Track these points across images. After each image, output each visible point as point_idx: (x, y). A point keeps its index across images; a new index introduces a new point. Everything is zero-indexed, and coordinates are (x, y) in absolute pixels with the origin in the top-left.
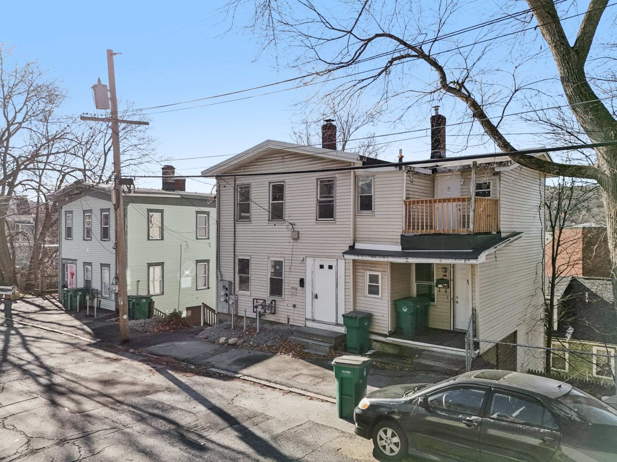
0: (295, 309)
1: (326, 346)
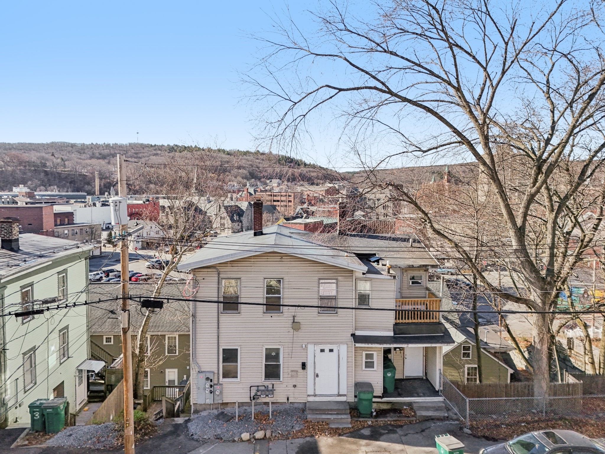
0: (296, 388)
1: (347, 418)
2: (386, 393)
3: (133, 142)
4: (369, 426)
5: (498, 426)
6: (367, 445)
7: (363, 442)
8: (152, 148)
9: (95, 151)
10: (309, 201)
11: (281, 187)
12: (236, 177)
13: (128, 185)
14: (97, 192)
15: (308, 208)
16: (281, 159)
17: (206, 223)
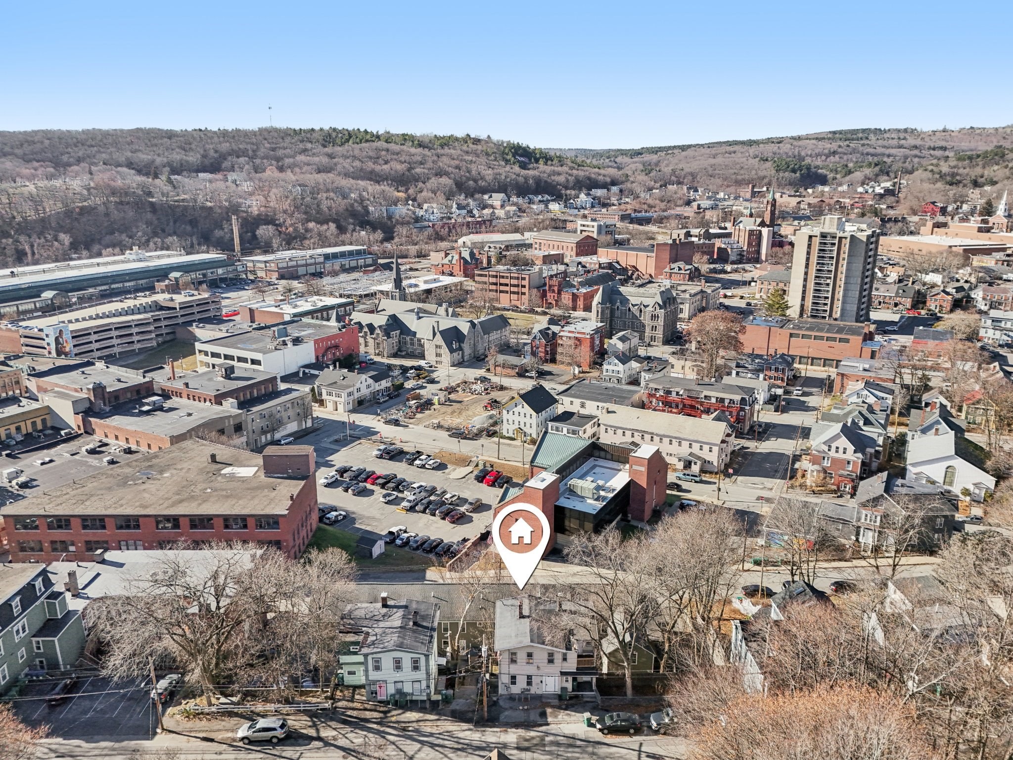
1: (557, 701)
2: (573, 690)
4: (565, 704)
5: (610, 706)
7: (562, 711)
8: (297, 137)
9: (207, 146)
10: (550, 286)
11: (508, 208)
12: (434, 192)
13: (276, 225)
14: (237, 248)
15: (549, 329)
16: (507, 151)
17: (416, 347)
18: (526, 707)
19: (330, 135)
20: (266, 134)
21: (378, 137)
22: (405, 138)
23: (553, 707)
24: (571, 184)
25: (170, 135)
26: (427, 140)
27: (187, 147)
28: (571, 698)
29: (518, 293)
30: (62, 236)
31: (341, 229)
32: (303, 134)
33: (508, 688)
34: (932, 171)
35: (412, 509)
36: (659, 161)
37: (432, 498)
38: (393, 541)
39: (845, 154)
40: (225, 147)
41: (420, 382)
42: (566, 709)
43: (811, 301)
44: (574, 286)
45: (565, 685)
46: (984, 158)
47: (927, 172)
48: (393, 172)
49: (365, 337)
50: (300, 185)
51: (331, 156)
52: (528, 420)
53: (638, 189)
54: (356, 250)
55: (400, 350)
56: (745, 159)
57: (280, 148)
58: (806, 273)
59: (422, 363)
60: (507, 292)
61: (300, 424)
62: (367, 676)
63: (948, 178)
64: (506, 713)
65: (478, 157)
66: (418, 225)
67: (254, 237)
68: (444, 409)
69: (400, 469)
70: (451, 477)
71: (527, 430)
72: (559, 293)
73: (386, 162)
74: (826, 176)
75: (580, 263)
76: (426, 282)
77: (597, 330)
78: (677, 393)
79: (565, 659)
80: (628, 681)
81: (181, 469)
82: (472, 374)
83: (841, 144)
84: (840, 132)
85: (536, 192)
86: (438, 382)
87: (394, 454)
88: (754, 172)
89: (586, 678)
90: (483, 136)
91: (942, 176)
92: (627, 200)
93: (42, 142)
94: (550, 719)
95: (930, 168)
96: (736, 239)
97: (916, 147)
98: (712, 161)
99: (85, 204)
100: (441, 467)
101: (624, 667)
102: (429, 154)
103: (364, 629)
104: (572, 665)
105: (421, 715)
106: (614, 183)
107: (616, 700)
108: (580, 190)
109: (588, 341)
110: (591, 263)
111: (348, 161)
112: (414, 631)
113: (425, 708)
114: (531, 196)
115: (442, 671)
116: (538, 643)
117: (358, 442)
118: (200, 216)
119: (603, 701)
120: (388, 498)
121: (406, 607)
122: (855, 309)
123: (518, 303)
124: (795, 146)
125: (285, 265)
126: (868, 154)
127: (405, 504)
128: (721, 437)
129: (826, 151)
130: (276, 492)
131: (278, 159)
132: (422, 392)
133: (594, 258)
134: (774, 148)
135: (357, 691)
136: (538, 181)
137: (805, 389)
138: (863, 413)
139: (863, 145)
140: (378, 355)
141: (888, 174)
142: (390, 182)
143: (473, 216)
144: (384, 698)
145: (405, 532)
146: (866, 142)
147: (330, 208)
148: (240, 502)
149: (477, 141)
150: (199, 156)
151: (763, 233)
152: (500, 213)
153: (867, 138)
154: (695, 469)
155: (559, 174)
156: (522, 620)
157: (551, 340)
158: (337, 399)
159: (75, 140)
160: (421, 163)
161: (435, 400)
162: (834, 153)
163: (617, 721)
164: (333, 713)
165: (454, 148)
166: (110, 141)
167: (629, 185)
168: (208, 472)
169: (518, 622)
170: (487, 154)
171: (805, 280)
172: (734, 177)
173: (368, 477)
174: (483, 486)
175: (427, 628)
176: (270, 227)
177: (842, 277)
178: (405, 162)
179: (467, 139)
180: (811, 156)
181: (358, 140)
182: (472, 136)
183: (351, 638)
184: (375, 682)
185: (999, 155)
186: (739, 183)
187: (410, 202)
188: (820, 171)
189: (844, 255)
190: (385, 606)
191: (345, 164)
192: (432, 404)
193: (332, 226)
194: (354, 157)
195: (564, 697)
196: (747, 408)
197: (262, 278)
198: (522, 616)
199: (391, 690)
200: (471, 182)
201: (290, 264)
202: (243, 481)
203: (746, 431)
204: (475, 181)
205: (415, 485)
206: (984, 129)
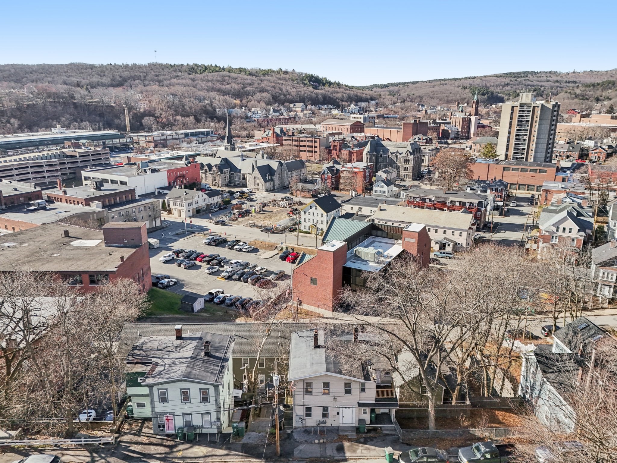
0: (335, 421)
1: (354, 434)
2: (371, 422)
3: (151, 62)
4: (364, 438)
5: (413, 439)
6: (362, 446)
7: (361, 445)
8: (172, 69)
9: (115, 73)
10: (334, 146)
11: (305, 112)
12: (259, 102)
13: (156, 117)
14: (128, 128)
15: (334, 167)
16: (305, 78)
17: (241, 180)
18: (322, 441)
19: (193, 68)
20: (152, 67)
21: (224, 69)
22: (240, 70)
23: (350, 440)
24: (345, 99)
25: (92, 67)
26: (255, 72)
27: (102, 74)
28: (369, 431)
29: (312, 152)
30: (13, 120)
31: (198, 120)
32: (176, 67)
33: (302, 420)
34: (570, 93)
35: (229, 278)
36: (399, 90)
37: (246, 270)
38: (211, 300)
39: (514, 85)
40: (126, 74)
41: (243, 200)
42: (365, 443)
43: (513, 152)
44: (350, 147)
45: (363, 417)
46: (602, 85)
47: (567, 94)
48: (232, 90)
49: (205, 173)
50: (172, 95)
51: (193, 80)
52: (320, 219)
53: (387, 102)
54: (206, 132)
55: (230, 182)
56: (452, 88)
57: (161, 75)
58: (509, 133)
59: (245, 190)
60: (305, 151)
61: (151, 223)
62: (153, 407)
63: (580, 97)
64: (301, 447)
65: (287, 81)
66: (248, 120)
67: (141, 124)
68: (259, 215)
69: (223, 252)
70: (261, 257)
71: (319, 226)
72: (340, 151)
73: (228, 84)
74: (503, 98)
75: (353, 137)
76: (250, 146)
77: (368, 167)
78: (430, 200)
79: (363, 390)
80: (432, 412)
81: (38, 241)
82: (279, 196)
83: (512, 79)
84: (510, 73)
85: (323, 104)
86: (256, 201)
87: (220, 242)
88: (458, 95)
89: (384, 410)
90: (290, 69)
91: (577, 96)
92: (380, 109)
93: (10, 71)
94: (348, 454)
95: (569, 91)
96: (454, 124)
97: (557, 81)
98: (432, 89)
99: (31, 103)
100: (255, 250)
101: (427, 398)
102: (256, 79)
103: (153, 360)
104: (370, 396)
105: (210, 449)
106: (372, 99)
107: (417, 433)
108: (351, 102)
109: (362, 173)
110: (360, 137)
111: (204, 82)
112: (204, 361)
113: (215, 442)
114: (320, 105)
115: (238, 402)
116: (335, 372)
117: (193, 235)
118: (106, 111)
119: (403, 435)
120: (211, 270)
121: (201, 339)
122: (544, 156)
123: (312, 159)
124: (483, 81)
125: (158, 138)
126: (528, 85)
127: (224, 274)
128: (469, 225)
129: (503, 83)
130: (111, 256)
131: (160, 82)
132: (243, 206)
133: (363, 134)
134: (471, 81)
135: (146, 424)
136: (324, 97)
137: (518, 203)
138: (575, 208)
139: (525, 80)
140: (215, 185)
141: (542, 96)
142: (230, 96)
143: (284, 116)
144: (172, 431)
145: (223, 293)
146: (527, 78)
147: (191, 108)
148: (79, 263)
149: (286, 73)
150: (109, 79)
151: (472, 119)
152: (301, 115)
153: (527, 76)
154: (449, 249)
155: (338, 93)
156: (317, 350)
157: (336, 174)
158: (181, 208)
159: (31, 70)
160: (251, 85)
161: (253, 210)
162: (508, 84)
163: (422, 457)
164: (115, 449)
165: (272, 76)
166: (54, 70)
167: (381, 100)
168: (59, 243)
169: (313, 352)
170: (292, 80)
171: (509, 137)
172: (446, 98)
173: (198, 257)
174: (286, 263)
175: (219, 358)
176: (151, 118)
177: (535, 134)
178: (240, 83)
179: (280, 71)
180: (493, 86)
181: (211, 71)
182: (283, 70)
183: (139, 368)
184: (162, 415)
185: (610, 84)
186: (449, 102)
187: (244, 108)
188: (499, 95)
189: (537, 119)
190: (179, 338)
191: (202, 85)
192: (251, 213)
193: (192, 118)
194: (208, 81)
195: (361, 430)
196: (483, 209)
197: (143, 147)
198: (317, 347)
199: (179, 422)
200: (282, 96)
201: (162, 138)
202: (86, 249)
203: (481, 227)
204: (285, 95)
205: (233, 262)
206: (599, 71)
